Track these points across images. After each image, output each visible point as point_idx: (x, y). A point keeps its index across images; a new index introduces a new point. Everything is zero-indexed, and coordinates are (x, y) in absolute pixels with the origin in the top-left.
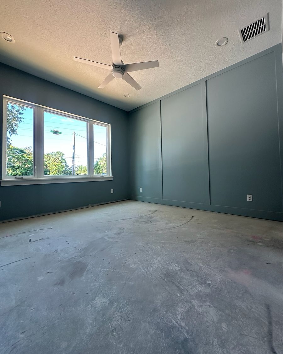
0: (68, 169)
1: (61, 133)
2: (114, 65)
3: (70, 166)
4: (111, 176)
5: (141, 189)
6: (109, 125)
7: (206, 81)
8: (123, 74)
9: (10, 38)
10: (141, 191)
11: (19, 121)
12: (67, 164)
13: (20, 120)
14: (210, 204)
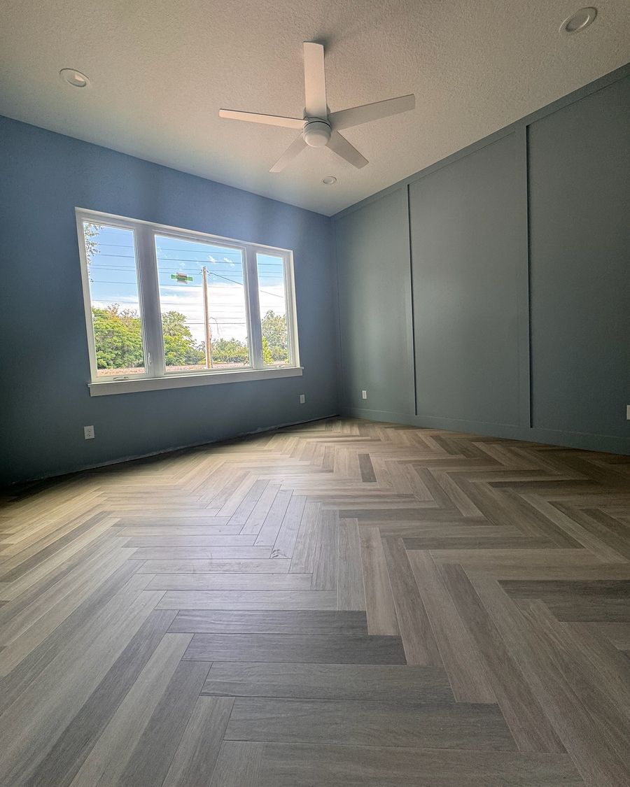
0: (195, 348)
1: (191, 279)
2: (307, 116)
3: (199, 343)
4: (298, 366)
5: (364, 392)
6: (289, 253)
7: (527, 127)
8: (329, 136)
9: (80, 78)
10: (365, 397)
11: (90, 251)
12: (193, 339)
13: (93, 248)
14: (531, 427)
